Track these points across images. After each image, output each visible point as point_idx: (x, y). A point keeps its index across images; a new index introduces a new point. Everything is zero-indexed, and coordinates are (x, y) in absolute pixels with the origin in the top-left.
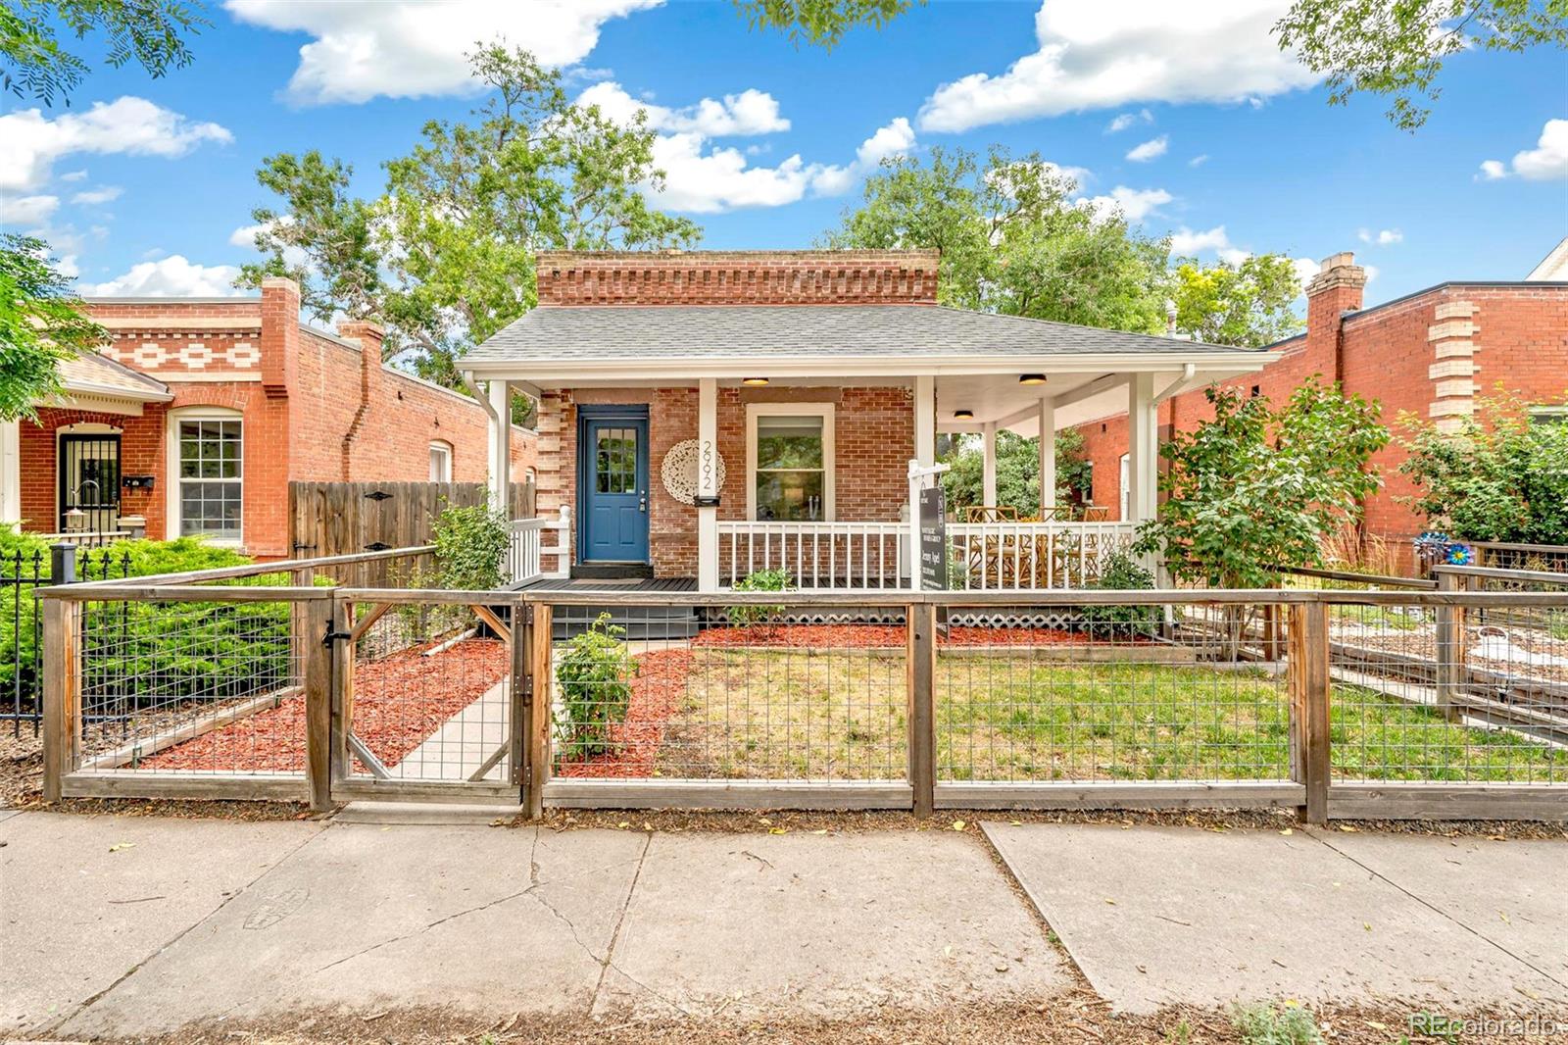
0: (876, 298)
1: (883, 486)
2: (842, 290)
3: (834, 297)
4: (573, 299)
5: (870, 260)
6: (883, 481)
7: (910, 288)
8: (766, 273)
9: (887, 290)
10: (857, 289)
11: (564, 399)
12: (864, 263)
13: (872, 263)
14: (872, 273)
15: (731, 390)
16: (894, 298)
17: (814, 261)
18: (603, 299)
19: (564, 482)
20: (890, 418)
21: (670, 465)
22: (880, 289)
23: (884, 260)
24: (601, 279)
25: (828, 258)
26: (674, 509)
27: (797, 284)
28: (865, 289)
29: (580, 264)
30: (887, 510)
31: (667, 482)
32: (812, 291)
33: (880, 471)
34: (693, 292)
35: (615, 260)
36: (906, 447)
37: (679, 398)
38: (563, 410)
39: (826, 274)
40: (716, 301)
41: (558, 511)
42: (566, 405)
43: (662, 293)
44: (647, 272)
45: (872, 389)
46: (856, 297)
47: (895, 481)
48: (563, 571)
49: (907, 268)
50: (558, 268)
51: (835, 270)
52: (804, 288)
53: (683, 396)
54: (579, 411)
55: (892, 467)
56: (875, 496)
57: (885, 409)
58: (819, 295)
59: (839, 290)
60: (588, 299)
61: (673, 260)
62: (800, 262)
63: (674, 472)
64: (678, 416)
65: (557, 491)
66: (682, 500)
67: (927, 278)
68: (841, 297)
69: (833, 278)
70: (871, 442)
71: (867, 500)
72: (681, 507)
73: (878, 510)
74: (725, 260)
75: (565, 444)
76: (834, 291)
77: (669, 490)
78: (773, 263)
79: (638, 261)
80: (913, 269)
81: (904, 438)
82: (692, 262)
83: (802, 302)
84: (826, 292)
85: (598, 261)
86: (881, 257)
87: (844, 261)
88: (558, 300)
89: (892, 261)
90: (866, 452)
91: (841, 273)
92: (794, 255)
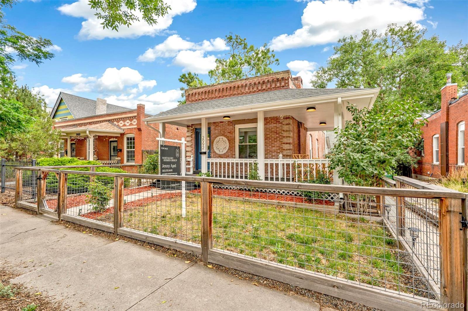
0: (270, 89)
1: (274, 148)
2: (260, 88)
3: (257, 90)
4: (193, 101)
5: (267, 77)
6: (273, 147)
7: (280, 84)
8: (238, 86)
9: (273, 86)
10: (264, 87)
11: (192, 127)
12: (266, 78)
13: (268, 78)
14: (268, 81)
15: (230, 121)
16: (276, 88)
17: (251, 81)
18: (200, 100)
19: (192, 149)
20: (275, 126)
21: (215, 143)
22: (271, 86)
23: (272, 76)
24: (199, 94)
25: (255, 79)
26: (217, 156)
27: (247, 88)
28: (266, 86)
29: (194, 91)
30: (275, 156)
31: (215, 148)
32: (251, 90)
33: (272, 143)
34: (220, 95)
35: (202, 89)
36: (281, 136)
37: (217, 124)
38: (192, 130)
39: (255, 84)
40: (226, 96)
41: (191, 156)
42: (192, 129)
43: (213, 96)
44: (209, 91)
45: (270, 118)
46: (264, 89)
47: (277, 147)
48: (191, 172)
49: (279, 78)
50: (190, 93)
51: (257, 82)
52: (249, 89)
53: (218, 124)
54: (196, 130)
55: (276, 142)
56: (271, 151)
57: (274, 124)
58: (253, 90)
59: (259, 88)
60: (197, 100)
61: (215, 87)
62: (247, 81)
63: (216, 145)
64: (217, 130)
65: (191, 151)
66: (218, 153)
67: (286, 80)
68: (260, 90)
69: (257, 85)
70: (270, 134)
71: (268, 153)
72: (218, 155)
73: (272, 156)
74: (228, 84)
75: (192, 139)
76: (258, 89)
77: (215, 150)
78: (240, 83)
79: (207, 88)
80: (281, 78)
81: (280, 132)
82: (220, 86)
83: (249, 93)
84: (255, 89)
85: (198, 90)
86: (271, 76)
87: (260, 79)
88: (190, 101)
89: (274, 76)
90: (268, 137)
91: (259, 83)
92: (246, 79)
